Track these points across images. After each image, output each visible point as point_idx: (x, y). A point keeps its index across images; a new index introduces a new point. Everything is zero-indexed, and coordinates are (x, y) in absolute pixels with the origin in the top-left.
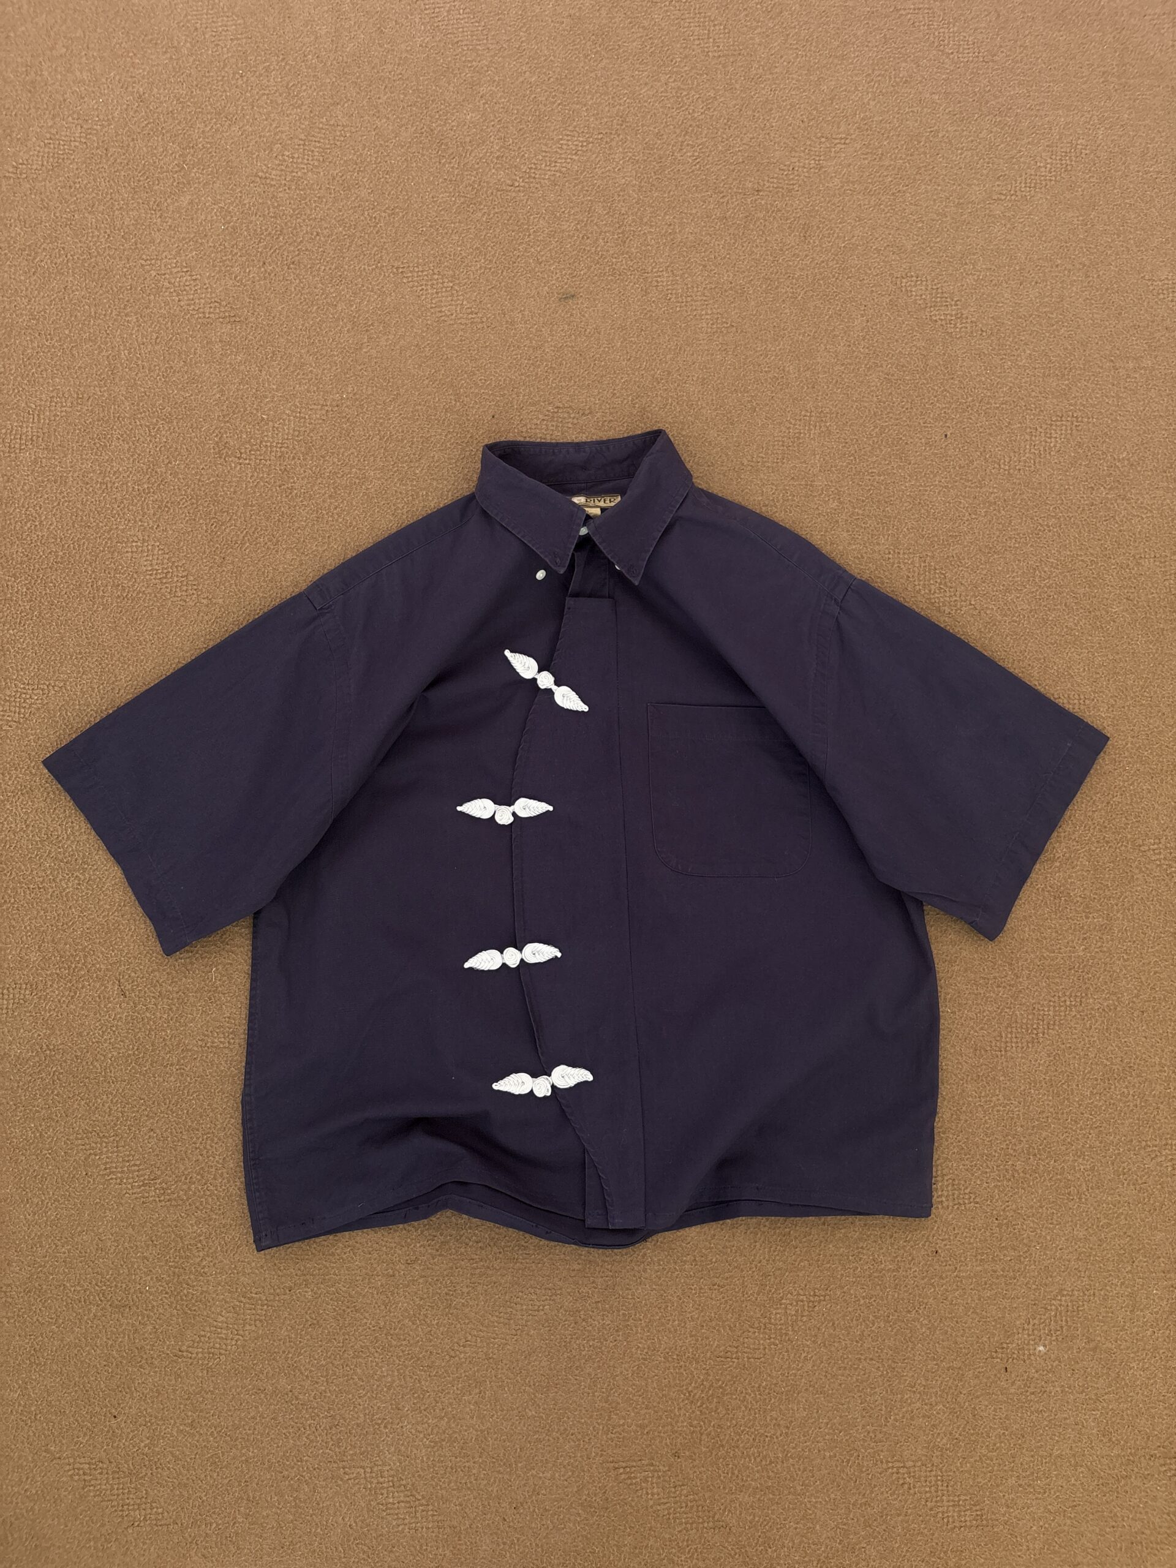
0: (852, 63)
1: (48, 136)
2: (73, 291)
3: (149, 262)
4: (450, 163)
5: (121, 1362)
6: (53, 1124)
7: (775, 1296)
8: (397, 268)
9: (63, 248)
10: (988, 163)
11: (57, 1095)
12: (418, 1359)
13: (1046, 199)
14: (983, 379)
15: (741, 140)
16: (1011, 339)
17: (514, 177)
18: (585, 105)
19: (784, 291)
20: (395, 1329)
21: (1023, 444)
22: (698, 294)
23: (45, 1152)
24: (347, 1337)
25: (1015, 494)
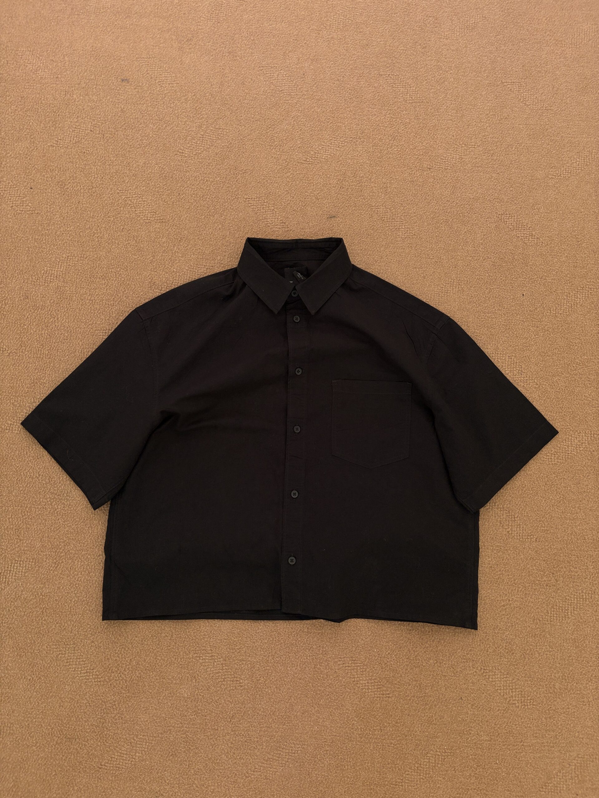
0: (479, 108)
1: (74, 126)
2: (83, 204)
3: (121, 191)
4: (275, 149)
5: (69, 769)
6: (41, 636)
7: (424, 752)
8: (246, 199)
9: (79, 183)
10: (547, 160)
11: (44, 621)
12: (229, 777)
13: (576, 179)
14: (543, 267)
15: (422, 144)
16: (557, 248)
17: (307, 157)
18: (344, 124)
19: (442, 218)
20: (217, 760)
21: (563, 301)
22: (399, 218)
23: (35, 651)
24: (191, 763)
25: (558, 326)
